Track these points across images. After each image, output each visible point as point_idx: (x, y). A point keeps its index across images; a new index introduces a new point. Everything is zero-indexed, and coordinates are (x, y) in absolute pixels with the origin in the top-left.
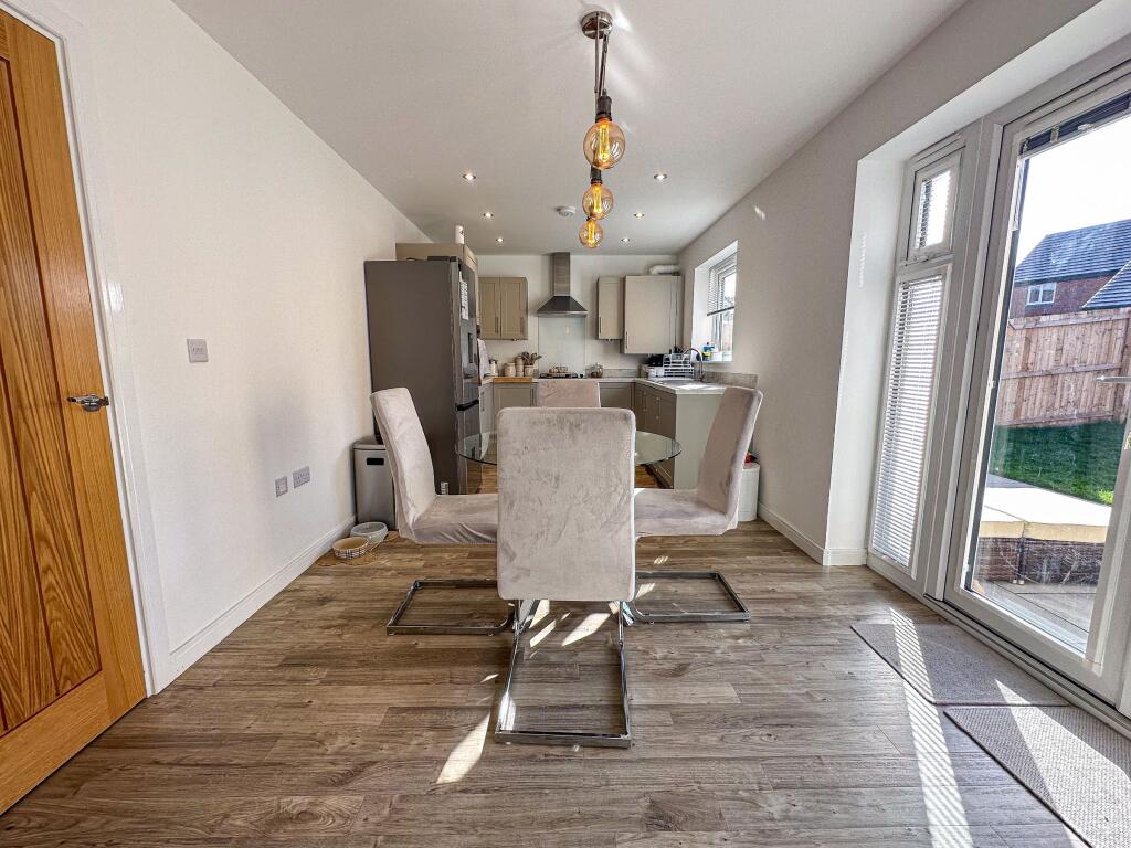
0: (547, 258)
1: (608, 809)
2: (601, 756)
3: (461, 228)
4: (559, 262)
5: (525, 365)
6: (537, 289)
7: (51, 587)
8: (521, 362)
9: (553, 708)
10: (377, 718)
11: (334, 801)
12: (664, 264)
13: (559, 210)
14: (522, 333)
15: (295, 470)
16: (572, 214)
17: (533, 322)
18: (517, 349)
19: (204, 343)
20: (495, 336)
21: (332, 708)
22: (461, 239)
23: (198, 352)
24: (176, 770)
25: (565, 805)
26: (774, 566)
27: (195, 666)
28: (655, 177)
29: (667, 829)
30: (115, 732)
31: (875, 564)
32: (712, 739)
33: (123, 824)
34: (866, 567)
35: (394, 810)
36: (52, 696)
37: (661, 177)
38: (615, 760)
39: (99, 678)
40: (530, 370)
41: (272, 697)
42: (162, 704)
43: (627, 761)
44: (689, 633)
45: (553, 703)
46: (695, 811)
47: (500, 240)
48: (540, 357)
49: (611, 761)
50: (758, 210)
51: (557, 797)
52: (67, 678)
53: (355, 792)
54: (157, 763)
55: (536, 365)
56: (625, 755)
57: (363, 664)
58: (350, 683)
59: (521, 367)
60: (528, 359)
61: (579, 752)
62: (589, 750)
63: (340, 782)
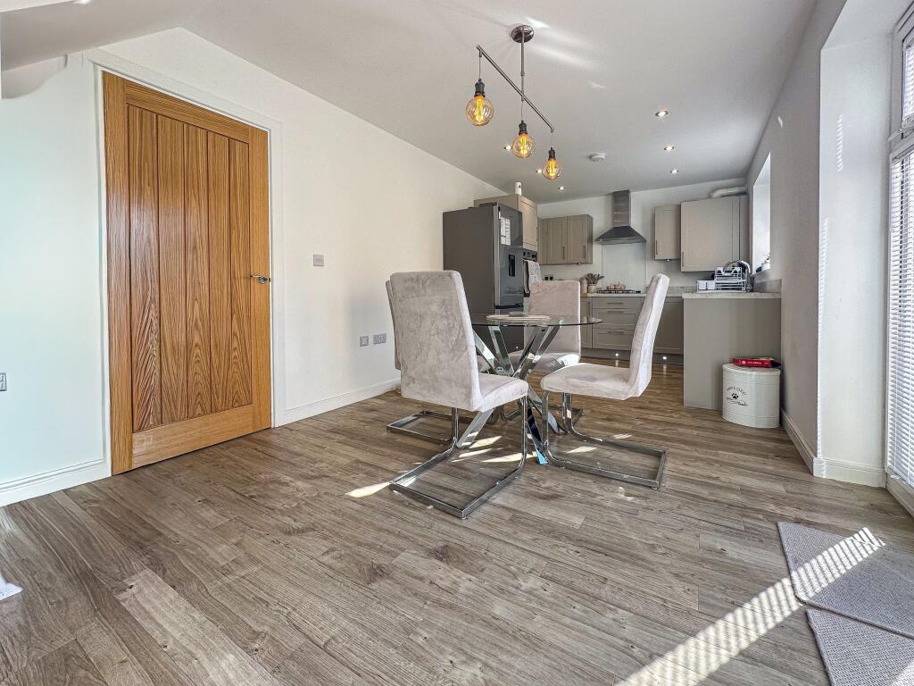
0: (610, 197)
1: (416, 537)
2: (441, 516)
3: (519, 184)
4: (620, 199)
5: (589, 283)
6: (601, 223)
7: (235, 357)
8: (585, 281)
9: (441, 487)
10: (346, 461)
11: (300, 484)
12: (727, 187)
13: (590, 157)
14: (586, 259)
15: (376, 334)
16: (602, 159)
17: (597, 249)
18: (583, 271)
19: (322, 257)
20: (562, 261)
21: (331, 452)
22: (519, 191)
23: (318, 261)
24: (260, 454)
25: (396, 526)
26: (746, 464)
27: (297, 422)
28: (657, 115)
29: (441, 560)
30: (253, 435)
31: (893, 489)
32: (526, 537)
33: (231, 463)
34: (884, 491)
35: (319, 496)
36: (230, 406)
37: (662, 114)
38: (446, 521)
39: (250, 407)
40: (593, 288)
41: (313, 441)
42: (274, 431)
43: (455, 525)
44: (589, 481)
45: (440, 485)
46: (468, 561)
47: (562, 188)
48: (602, 277)
49: (443, 520)
50: (779, 119)
51: (395, 522)
52: (237, 401)
53: (311, 484)
54: (256, 449)
55: (600, 284)
56: (456, 521)
57: (363, 440)
58: (348, 445)
59: (586, 285)
60: (592, 279)
61: (431, 510)
62: (437, 511)
63: (307, 478)
